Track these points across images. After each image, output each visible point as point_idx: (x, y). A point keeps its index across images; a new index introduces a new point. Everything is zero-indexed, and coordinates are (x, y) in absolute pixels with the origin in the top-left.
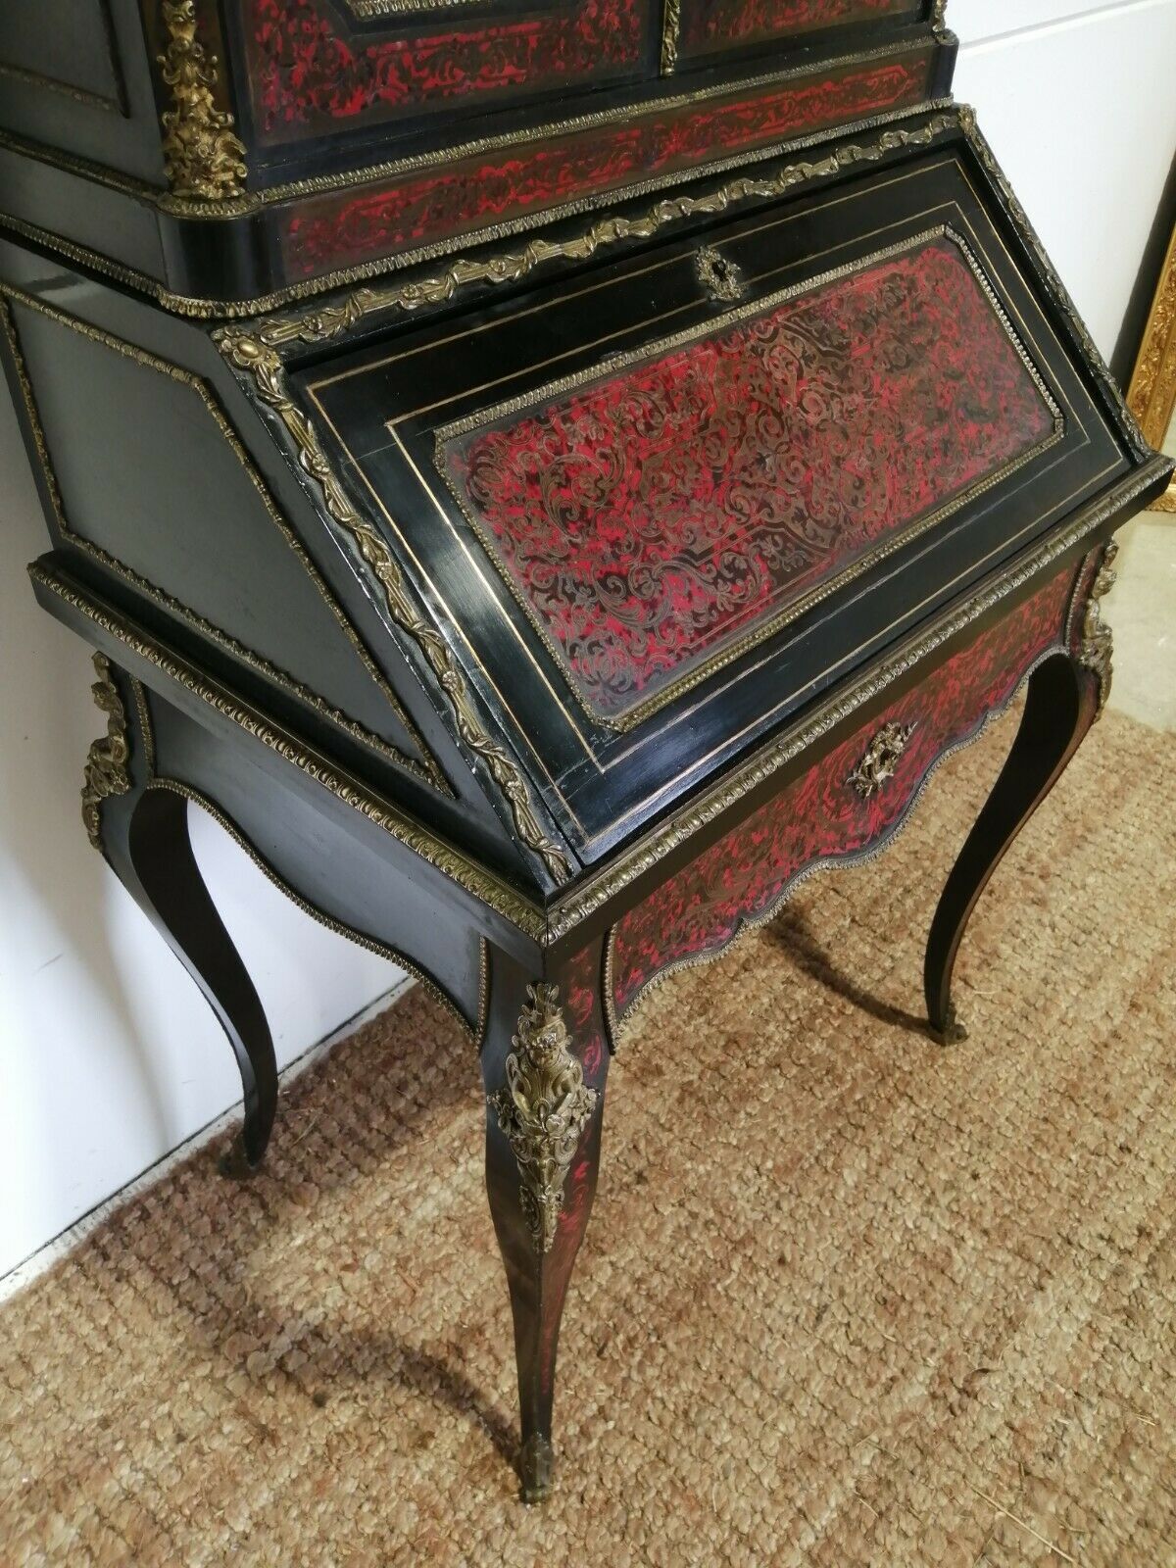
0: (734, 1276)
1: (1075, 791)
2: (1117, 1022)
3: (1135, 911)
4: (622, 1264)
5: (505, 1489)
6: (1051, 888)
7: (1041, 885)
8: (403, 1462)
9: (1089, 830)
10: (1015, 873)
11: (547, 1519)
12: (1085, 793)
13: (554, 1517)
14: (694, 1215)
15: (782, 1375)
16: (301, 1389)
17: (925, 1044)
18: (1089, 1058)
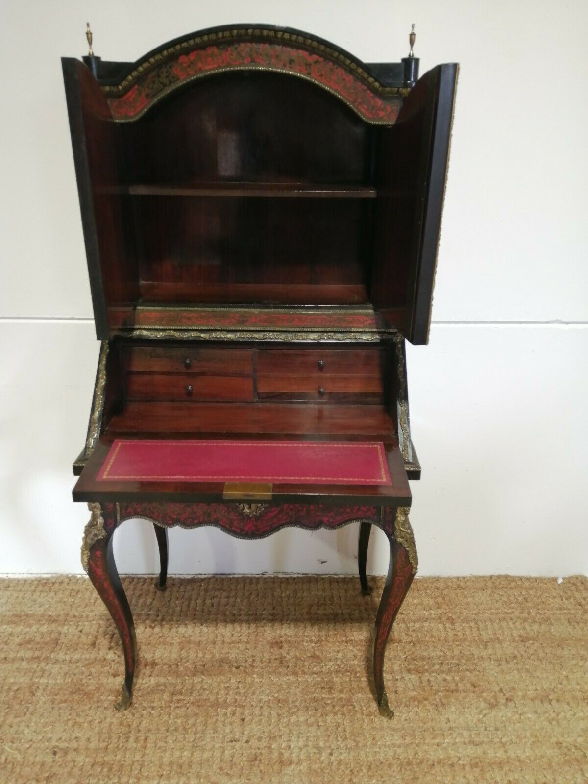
0: (226, 711)
1: (574, 682)
2: (460, 762)
3: (533, 739)
4: (205, 681)
5: (116, 701)
6: (506, 705)
7: (503, 701)
8: (107, 675)
9: (558, 701)
10: (497, 689)
11: (114, 716)
12: (578, 687)
13: (116, 717)
14: (238, 688)
15: (203, 743)
16: (110, 642)
17: (375, 709)
18: (430, 762)
